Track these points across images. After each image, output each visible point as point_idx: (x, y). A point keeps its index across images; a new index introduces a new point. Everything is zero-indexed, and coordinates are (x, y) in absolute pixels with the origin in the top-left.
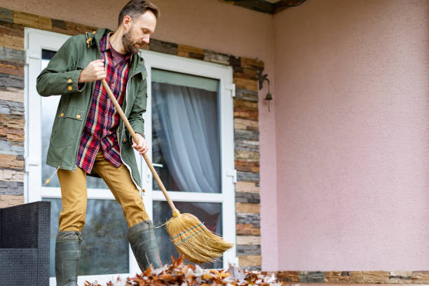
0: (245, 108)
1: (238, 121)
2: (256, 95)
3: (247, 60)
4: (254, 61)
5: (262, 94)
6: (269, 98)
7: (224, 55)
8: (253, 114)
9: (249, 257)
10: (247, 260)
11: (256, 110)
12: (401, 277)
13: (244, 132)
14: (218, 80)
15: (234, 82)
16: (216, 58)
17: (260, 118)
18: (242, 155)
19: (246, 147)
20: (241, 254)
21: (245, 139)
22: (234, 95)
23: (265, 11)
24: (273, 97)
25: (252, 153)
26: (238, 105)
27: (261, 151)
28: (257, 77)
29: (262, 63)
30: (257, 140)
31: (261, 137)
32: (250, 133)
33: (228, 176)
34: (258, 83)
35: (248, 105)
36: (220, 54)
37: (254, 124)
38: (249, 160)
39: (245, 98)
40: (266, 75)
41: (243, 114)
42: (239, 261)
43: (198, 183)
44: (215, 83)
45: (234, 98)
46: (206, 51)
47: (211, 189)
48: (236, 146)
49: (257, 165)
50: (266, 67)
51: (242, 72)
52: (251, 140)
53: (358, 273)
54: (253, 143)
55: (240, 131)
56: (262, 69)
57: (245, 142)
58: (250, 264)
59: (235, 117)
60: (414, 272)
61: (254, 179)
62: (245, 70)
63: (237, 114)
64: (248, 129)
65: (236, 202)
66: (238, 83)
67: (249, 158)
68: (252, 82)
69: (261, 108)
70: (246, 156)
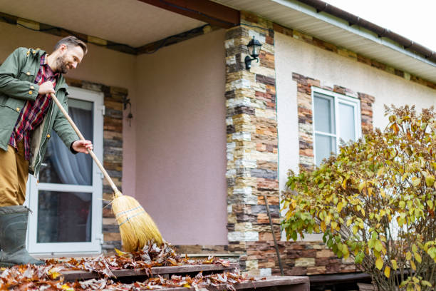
0: (112, 123)
1: (107, 132)
2: (121, 114)
3: (115, 88)
4: (120, 89)
5: (125, 113)
6: (130, 116)
7: (97, 84)
8: (119, 128)
9: (112, 234)
10: (110, 236)
11: (121, 125)
12: (208, 250)
13: (111, 141)
14: (92, 103)
15: (105, 104)
16: (91, 87)
17: (124, 131)
18: (109, 158)
19: (112, 152)
20: (105, 232)
21: (112, 146)
22: (104, 113)
23: (130, 53)
24: (133, 115)
25: (116, 157)
26: (107, 121)
27: (124, 155)
28: (122, 100)
29: (126, 90)
30: (121, 147)
31: (124, 144)
32: (116, 142)
33: (98, 173)
34: (123, 105)
35: (115, 121)
36: (94, 84)
37: (118, 135)
38: (115, 162)
39: (113, 116)
40: (129, 100)
41: (110, 128)
42: (104, 237)
43: (76, 177)
44: (90, 104)
45: (104, 116)
46: (83, 81)
47: (85, 182)
48: (105, 151)
49: (120, 165)
50: (129, 94)
51: (111, 97)
52: (116, 146)
53: (184, 247)
54: (118, 149)
55: (109, 141)
56: (126, 95)
57: (112, 148)
58: (112, 239)
59: (105, 130)
60: (216, 246)
61: (118, 176)
62: (113, 96)
63: (106, 128)
64: (114, 138)
65: (103, 192)
66: (107, 105)
67: (115, 160)
68: (119, 104)
69: (125, 123)
70: (112, 158)
